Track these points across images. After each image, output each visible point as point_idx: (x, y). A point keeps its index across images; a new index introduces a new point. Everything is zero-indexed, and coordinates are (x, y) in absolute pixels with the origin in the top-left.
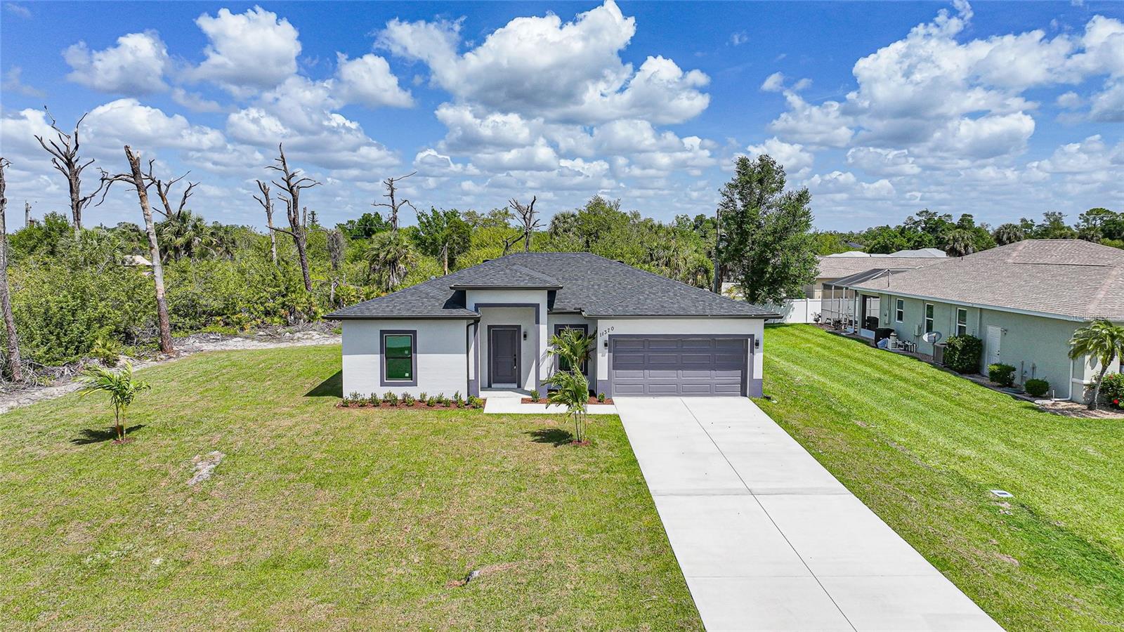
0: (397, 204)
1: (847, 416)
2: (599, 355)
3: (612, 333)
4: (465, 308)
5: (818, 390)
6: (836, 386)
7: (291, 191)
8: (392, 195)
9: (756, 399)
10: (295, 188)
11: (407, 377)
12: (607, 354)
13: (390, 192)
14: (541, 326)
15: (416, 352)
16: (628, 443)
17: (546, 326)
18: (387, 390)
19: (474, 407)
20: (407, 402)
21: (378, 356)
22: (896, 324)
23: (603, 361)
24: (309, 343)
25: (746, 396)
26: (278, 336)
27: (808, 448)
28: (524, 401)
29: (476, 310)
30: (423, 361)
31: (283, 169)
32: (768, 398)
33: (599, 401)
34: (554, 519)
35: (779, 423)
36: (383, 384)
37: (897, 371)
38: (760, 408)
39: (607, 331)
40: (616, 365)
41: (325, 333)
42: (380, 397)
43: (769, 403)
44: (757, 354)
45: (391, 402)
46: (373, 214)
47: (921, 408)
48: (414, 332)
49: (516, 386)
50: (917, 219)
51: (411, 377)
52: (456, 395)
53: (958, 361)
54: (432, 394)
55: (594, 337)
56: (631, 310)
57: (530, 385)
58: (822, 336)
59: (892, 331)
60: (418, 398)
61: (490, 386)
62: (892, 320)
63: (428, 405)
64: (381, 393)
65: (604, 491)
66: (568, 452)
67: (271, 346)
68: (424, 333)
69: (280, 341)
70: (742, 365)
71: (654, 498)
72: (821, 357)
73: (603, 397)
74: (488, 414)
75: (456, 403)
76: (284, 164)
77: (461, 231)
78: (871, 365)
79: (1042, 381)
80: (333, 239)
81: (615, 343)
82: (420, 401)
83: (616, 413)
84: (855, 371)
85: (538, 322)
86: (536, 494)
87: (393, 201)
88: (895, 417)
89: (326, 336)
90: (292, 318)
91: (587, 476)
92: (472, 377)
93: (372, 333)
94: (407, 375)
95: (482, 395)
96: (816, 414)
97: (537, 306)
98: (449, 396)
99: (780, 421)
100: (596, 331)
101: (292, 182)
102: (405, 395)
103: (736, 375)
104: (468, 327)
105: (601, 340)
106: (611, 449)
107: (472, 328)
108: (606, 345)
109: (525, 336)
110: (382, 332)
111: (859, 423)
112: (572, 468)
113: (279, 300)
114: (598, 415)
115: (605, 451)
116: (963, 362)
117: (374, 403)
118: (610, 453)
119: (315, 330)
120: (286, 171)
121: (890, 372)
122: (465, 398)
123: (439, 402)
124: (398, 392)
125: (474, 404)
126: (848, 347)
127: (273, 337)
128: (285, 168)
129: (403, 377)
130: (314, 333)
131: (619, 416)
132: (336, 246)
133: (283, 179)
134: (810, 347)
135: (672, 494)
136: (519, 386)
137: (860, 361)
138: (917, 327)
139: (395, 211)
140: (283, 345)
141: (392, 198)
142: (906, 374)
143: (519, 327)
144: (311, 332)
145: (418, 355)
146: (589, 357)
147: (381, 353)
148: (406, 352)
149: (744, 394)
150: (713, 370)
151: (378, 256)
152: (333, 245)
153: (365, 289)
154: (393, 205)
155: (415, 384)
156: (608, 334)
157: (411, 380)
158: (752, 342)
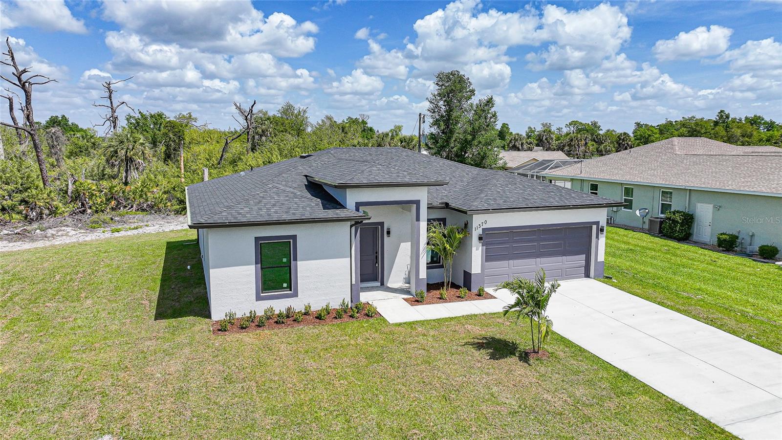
0: (115, 106)
2: (474, 249)
3: (485, 226)
4: (345, 207)
7: (23, 86)
8: (110, 97)
9: (601, 279)
10: (27, 84)
11: (285, 288)
12: (480, 248)
13: (107, 94)
14: (421, 223)
15: (295, 259)
17: (425, 222)
18: (266, 304)
19: (372, 316)
20: (292, 317)
21: (253, 267)
23: (477, 253)
24: (67, 240)
25: (590, 277)
26: (28, 235)
28: (411, 303)
29: (357, 210)
30: (304, 269)
31: (12, 64)
32: (610, 278)
33: (475, 296)
36: (259, 298)
39: (481, 225)
40: (489, 257)
41: (80, 228)
42: (260, 313)
44: (601, 239)
45: (275, 320)
46: (60, 116)
48: (294, 237)
49: (380, 283)
51: (290, 287)
52: (343, 303)
55: (466, 229)
57: (393, 282)
60: (302, 309)
63: (314, 318)
64: (261, 308)
66: (545, 369)
67: (27, 246)
68: (305, 237)
69: (33, 240)
70: (587, 250)
74: (396, 325)
75: (346, 313)
76: (13, 59)
77: (176, 130)
79: (771, 246)
80: (52, 137)
81: (488, 236)
82: (305, 314)
85: (418, 219)
87: (111, 103)
89: (83, 231)
90: (34, 213)
92: (354, 282)
93: (246, 241)
94: (285, 285)
97: (417, 203)
98: (335, 305)
100: (470, 224)
101: (24, 77)
102: (289, 309)
103: (580, 260)
104: (351, 226)
105: (476, 233)
106: (576, 359)
107: (354, 230)
108: (480, 239)
109: (388, 233)
110: (257, 239)
112: (579, 393)
113: (18, 197)
115: (573, 362)
116: (682, 232)
117: (256, 322)
118: (583, 364)
119: (67, 226)
120: (15, 66)
122: (351, 305)
123: (327, 312)
124: (280, 306)
127: (22, 236)
130: (69, 229)
132: (55, 143)
133: (14, 74)
136: (382, 284)
139: (113, 111)
140: (40, 244)
141: (111, 100)
143: (382, 224)
144: (63, 228)
145: (298, 262)
146: (463, 246)
147: (256, 264)
148: (285, 260)
149: (587, 275)
150: (564, 256)
151: (116, 152)
152: (53, 142)
153: (105, 184)
154: (112, 106)
155: (295, 295)
156: (482, 227)
157: (291, 290)
158: (598, 227)
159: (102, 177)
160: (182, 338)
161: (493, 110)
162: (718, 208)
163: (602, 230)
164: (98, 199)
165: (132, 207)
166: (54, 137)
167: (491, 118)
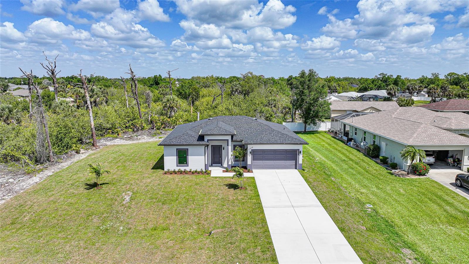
0: (171, 81)
1: (329, 176)
2: (248, 156)
3: (252, 149)
4: (204, 141)
5: (322, 164)
6: (329, 162)
7: (134, 81)
8: (170, 77)
9: (300, 170)
12: (251, 156)
14: (229, 147)
15: (188, 156)
16: (257, 188)
17: (231, 147)
18: (179, 168)
19: (207, 174)
20: (185, 172)
21: (176, 157)
22: (354, 136)
23: (249, 158)
24: (143, 141)
25: (297, 169)
27: (313, 190)
28: (224, 171)
29: (208, 142)
30: (190, 158)
32: (304, 170)
33: (248, 171)
34: (234, 215)
35: (305, 180)
36: (177, 166)
37: (351, 156)
38: (301, 174)
40: (254, 159)
42: (177, 170)
43: (304, 172)
44: (300, 156)
45: (180, 172)
47: (354, 173)
48: (188, 149)
49: (221, 165)
50: (379, 76)
51: (186, 163)
52: (201, 170)
53: (371, 154)
54: (193, 170)
55: (246, 150)
56: (259, 141)
57: (225, 165)
58: (329, 139)
59: (353, 139)
60: (189, 170)
61: (212, 165)
62: (353, 135)
63: (192, 173)
64: (177, 169)
65: (249, 206)
66: (238, 192)
67: (130, 142)
69: (133, 140)
70: (295, 159)
71: (264, 209)
72: (327, 149)
73: (249, 170)
74: (212, 177)
75: (201, 172)
77: (196, 90)
78: (343, 154)
79: (396, 163)
81: (253, 152)
82: (190, 172)
83: (254, 176)
84: (337, 156)
85: (228, 145)
86: (229, 207)
88: (345, 176)
89: (150, 137)
90: (136, 129)
91: (244, 201)
92: (206, 163)
93: (174, 150)
94: (185, 163)
95: (210, 168)
96: (319, 176)
97: (228, 140)
98: (199, 170)
99: (306, 180)
100: (247, 148)
101: (135, 78)
102: (185, 170)
103: (293, 162)
105: (249, 151)
106: (251, 191)
107: (206, 148)
108: (250, 153)
109: (224, 149)
110: (177, 149)
111: (333, 179)
112: (240, 197)
113: (131, 122)
114: (248, 177)
115: (249, 191)
117: (175, 172)
118: (251, 192)
119: (145, 135)
121: (348, 157)
122: (204, 170)
123: (196, 172)
124: (182, 169)
125: (207, 173)
126: (337, 145)
127: (130, 138)
129: (184, 164)
131: (254, 178)
134: (324, 144)
135: (269, 207)
136: (222, 165)
137: (340, 151)
138: (361, 138)
140: (135, 142)
142: (353, 158)
143: (221, 146)
144: (143, 136)
146: (245, 156)
148: (185, 155)
149: (296, 168)
150: (286, 160)
151: (166, 104)
152: (147, 97)
153: (162, 117)
155: (188, 166)
158: (299, 151)
159: (162, 114)
160: (155, 175)
162: (387, 145)
163: (300, 152)
164: (158, 123)
165: (171, 127)
166: (148, 95)
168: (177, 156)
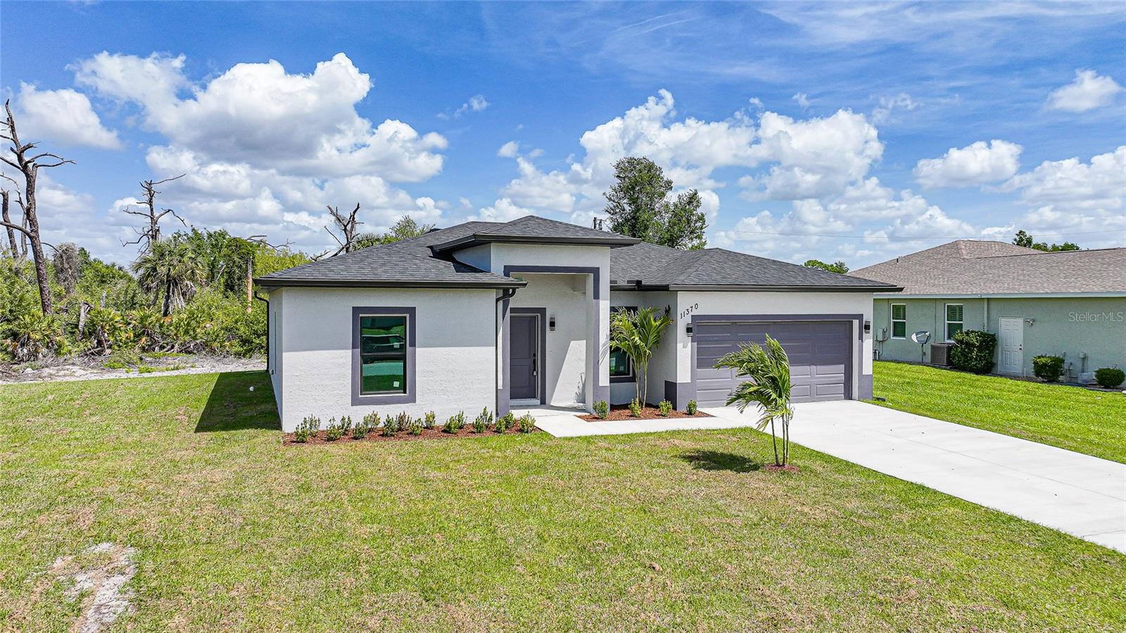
0: (156, 214)
2: (680, 346)
3: (695, 312)
4: (490, 272)
7: (24, 168)
8: (150, 203)
10: (30, 165)
11: (396, 388)
12: (690, 344)
13: (147, 198)
14: (600, 302)
15: (413, 344)
17: (608, 302)
19: (521, 431)
20: (398, 430)
21: (349, 353)
23: (684, 352)
25: (852, 398)
29: (506, 274)
30: (427, 359)
31: (11, 136)
32: (881, 400)
33: (690, 413)
36: (355, 402)
39: (690, 310)
40: (703, 360)
42: (357, 422)
44: (866, 341)
45: (380, 432)
48: (412, 311)
49: (538, 402)
51: (405, 387)
52: (483, 414)
57: (558, 399)
60: (422, 420)
63: (443, 432)
64: (359, 415)
68: (428, 309)
70: (846, 358)
73: (695, 407)
75: (485, 427)
76: (13, 130)
77: (244, 251)
80: (61, 257)
81: (699, 327)
82: (427, 426)
85: (597, 296)
87: (152, 210)
89: (96, 371)
90: (25, 351)
93: (339, 312)
94: (396, 384)
97: (596, 271)
98: (473, 416)
100: (674, 310)
101: (26, 157)
102: (401, 418)
103: (836, 372)
104: (497, 300)
105: (682, 322)
108: (689, 330)
109: (552, 324)
110: (356, 310)
117: (351, 433)
120: (15, 140)
122: (495, 418)
123: (459, 426)
127: (4, 374)
128: (14, 136)
130: (75, 368)
131: (756, 430)
133: (10, 150)
136: (543, 402)
139: (154, 221)
141: (151, 205)
143: (542, 311)
145: (417, 349)
146: (662, 341)
147: (353, 348)
148: (397, 345)
149: (849, 396)
150: (813, 364)
151: (154, 269)
152: (62, 263)
154: (152, 214)
155: (413, 399)
156: (691, 314)
157: (405, 392)
158: (861, 323)
159: (131, 305)
161: (699, 211)
162: (1030, 323)
163: (867, 327)
164: (123, 334)
165: (173, 347)
167: (696, 221)
168: (354, 347)
